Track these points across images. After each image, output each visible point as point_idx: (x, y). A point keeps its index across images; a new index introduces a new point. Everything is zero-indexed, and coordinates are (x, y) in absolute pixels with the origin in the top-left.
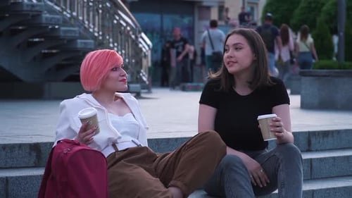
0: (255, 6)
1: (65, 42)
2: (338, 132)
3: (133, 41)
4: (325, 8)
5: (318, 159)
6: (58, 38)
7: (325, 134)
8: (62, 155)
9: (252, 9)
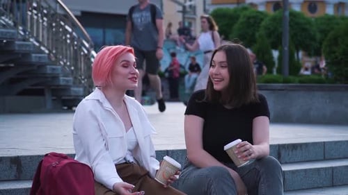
0: (193, 21)
1: (20, 56)
2: (306, 145)
3: (85, 55)
4: (263, 23)
5: (290, 171)
6: (12, 52)
7: (294, 147)
8: (51, 168)
9: (190, 24)
